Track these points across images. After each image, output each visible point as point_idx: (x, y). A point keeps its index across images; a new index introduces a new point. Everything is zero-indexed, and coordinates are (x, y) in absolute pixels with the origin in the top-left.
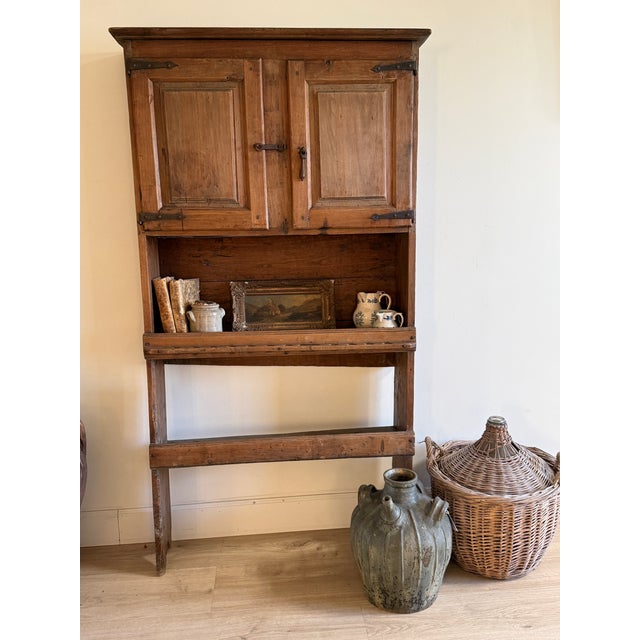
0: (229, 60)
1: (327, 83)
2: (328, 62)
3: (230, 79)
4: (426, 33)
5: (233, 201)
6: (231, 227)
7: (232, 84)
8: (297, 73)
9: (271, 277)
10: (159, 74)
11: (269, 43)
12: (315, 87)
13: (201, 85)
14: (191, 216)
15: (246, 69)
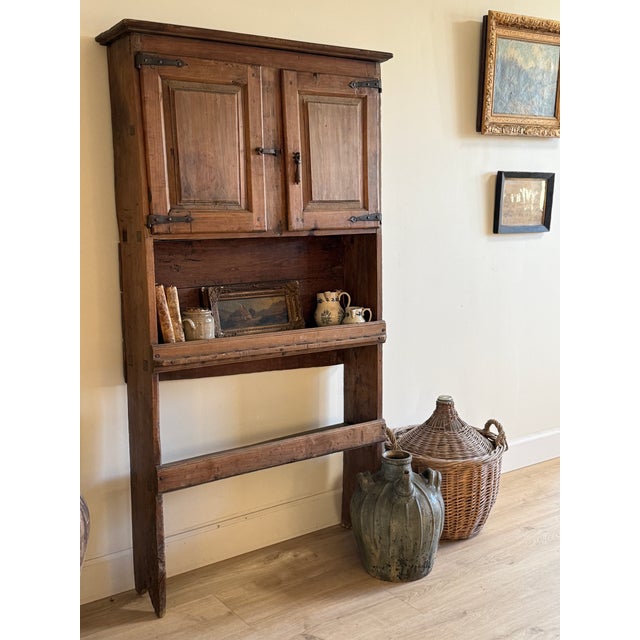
0: (234, 65)
1: (314, 94)
2: (315, 74)
3: (235, 83)
4: (388, 56)
5: (236, 203)
6: (235, 229)
7: (235, 88)
8: (291, 83)
9: (238, 281)
10: (169, 71)
11: (266, 51)
12: (305, 97)
13: (207, 87)
14: (199, 218)
15: (249, 75)
